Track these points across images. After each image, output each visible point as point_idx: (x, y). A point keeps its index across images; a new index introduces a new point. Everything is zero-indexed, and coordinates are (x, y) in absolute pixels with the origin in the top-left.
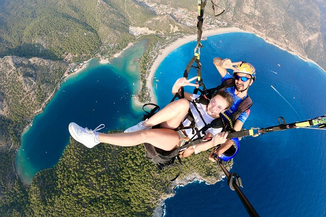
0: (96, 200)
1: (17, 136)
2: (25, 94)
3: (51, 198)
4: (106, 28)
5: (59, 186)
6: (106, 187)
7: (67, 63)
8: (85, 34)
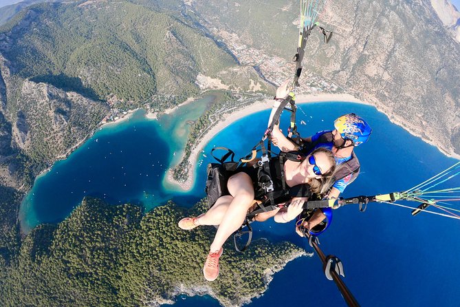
0: (84, 275)
1: (31, 177)
2: (52, 132)
3: (41, 257)
4: (167, 72)
5: (53, 247)
6: (98, 265)
7: (109, 108)
8: (139, 75)
